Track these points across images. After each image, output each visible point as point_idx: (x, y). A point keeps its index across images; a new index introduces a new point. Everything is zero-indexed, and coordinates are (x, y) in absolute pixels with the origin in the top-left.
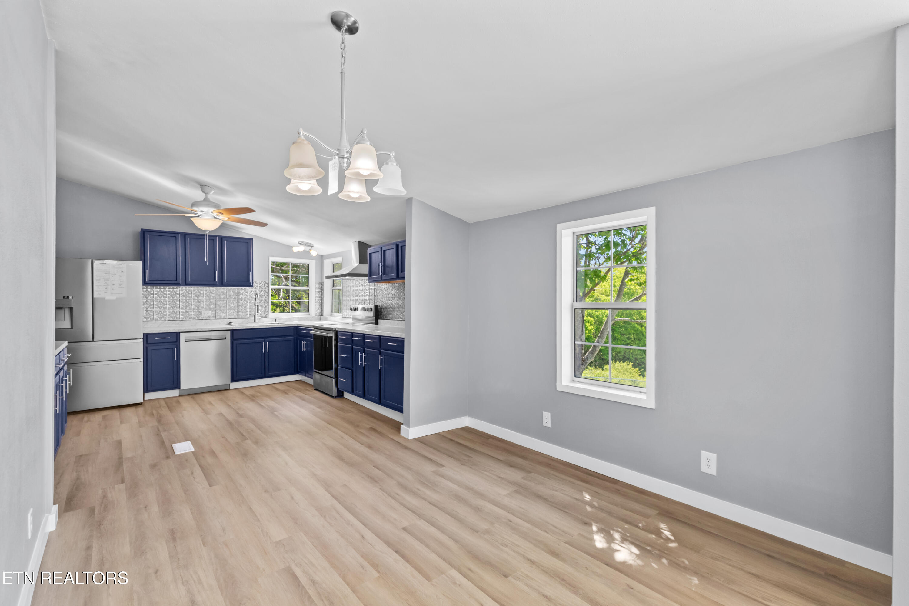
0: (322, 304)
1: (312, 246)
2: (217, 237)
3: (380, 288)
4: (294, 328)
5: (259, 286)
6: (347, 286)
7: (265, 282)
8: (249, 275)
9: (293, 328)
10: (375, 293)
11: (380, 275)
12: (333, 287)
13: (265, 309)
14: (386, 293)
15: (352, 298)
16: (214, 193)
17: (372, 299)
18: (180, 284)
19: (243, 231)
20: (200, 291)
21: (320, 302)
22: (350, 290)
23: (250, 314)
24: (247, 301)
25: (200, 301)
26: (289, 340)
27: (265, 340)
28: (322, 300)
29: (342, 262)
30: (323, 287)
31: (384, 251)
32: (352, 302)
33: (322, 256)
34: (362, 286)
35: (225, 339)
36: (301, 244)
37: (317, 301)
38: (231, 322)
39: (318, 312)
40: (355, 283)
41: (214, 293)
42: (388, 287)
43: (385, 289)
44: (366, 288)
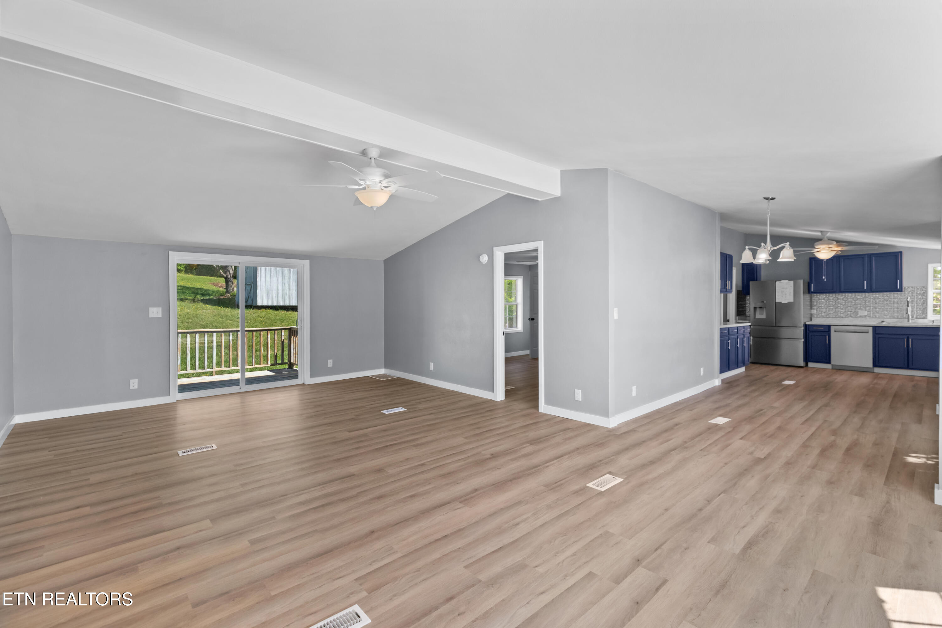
5: (914, 291)
7: (923, 287)
8: (896, 282)
13: (923, 311)
18: (836, 292)
20: (858, 297)
23: (904, 315)
25: (857, 304)
26: (934, 340)
27: (908, 337)
35: (869, 332)
38: (884, 321)
41: (868, 297)
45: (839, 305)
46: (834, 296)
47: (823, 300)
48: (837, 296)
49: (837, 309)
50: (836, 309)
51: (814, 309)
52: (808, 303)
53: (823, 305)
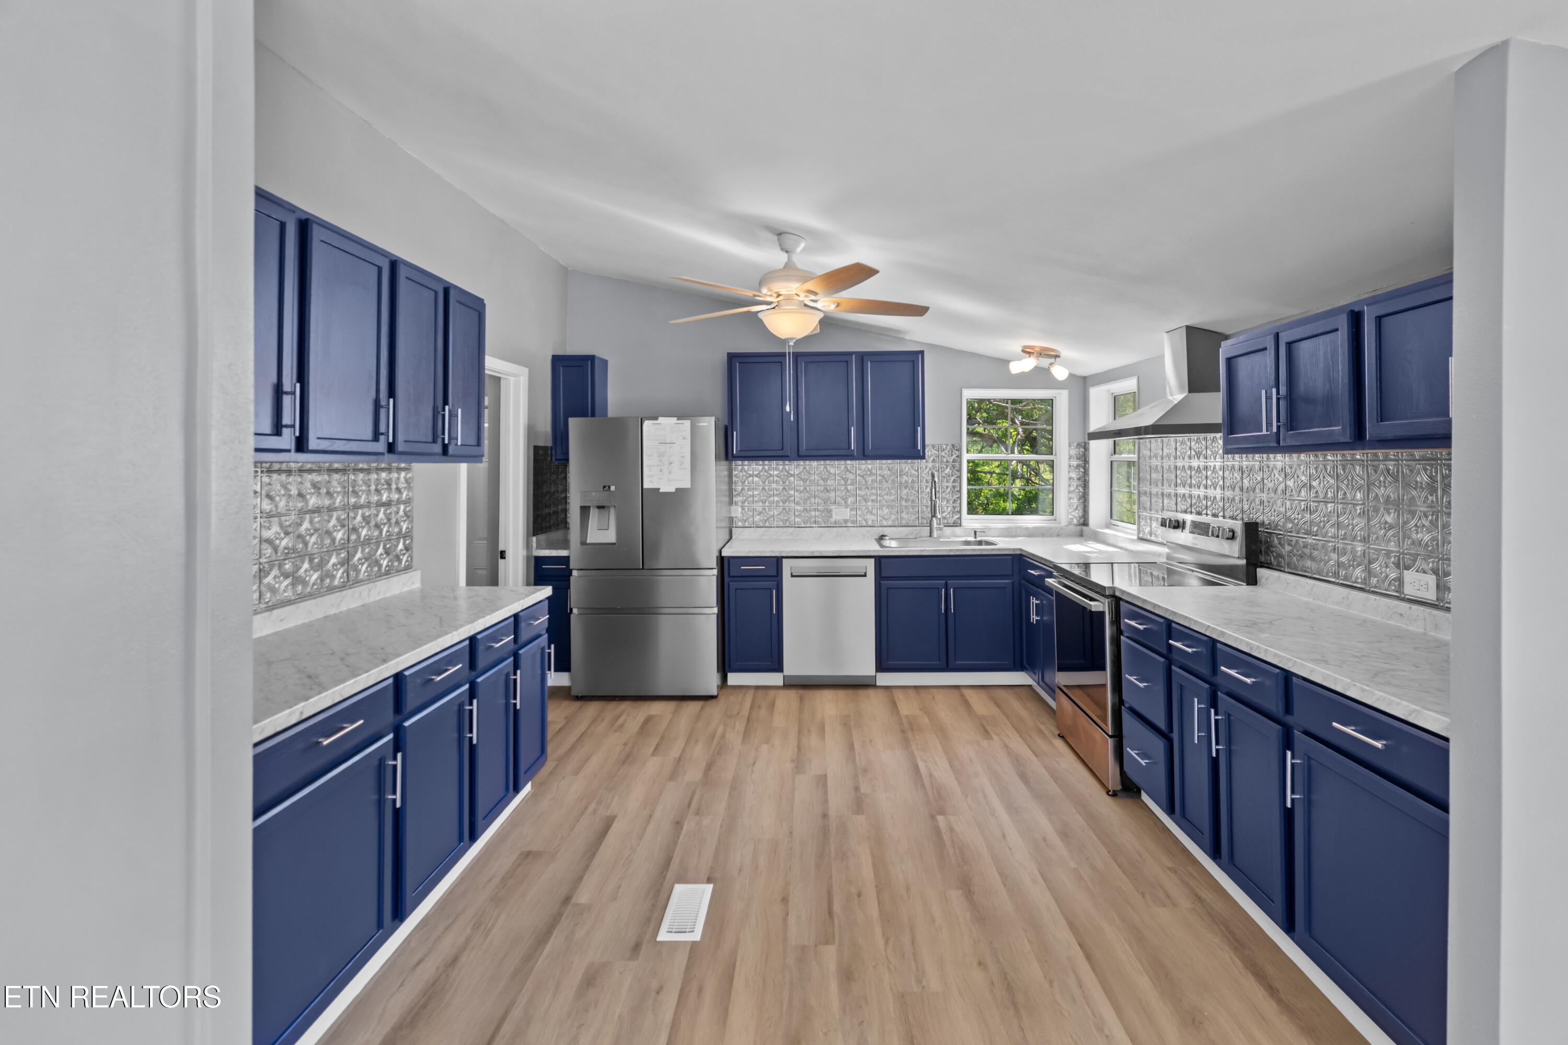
0: (1086, 497)
1: (1057, 356)
2: (854, 356)
3: (1266, 469)
4: (1012, 559)
5: (942, 456)
6: (1152, 454)
7: (953, 445)
8: (915, 432)
9: (1011, 557)
10: (1245, 481)
11: (1275, 430)
12: (1115, 453)
13: (954, 507)
14: (1290, 483)
15: (1167, 490)
16: (804, 249)
17: (1233, 499)
18: (788, 456)
19: (907, 337)
20: (829, 469)
21: (1080, 491)
22: (1159, 467)
23: (922, 518)
24: (917, 489)
25: (829, 489)
26: (1003, 588)
27: (946, 583)
28: (1085, 486)
29: (1136, 390)
30: (1089, 454)
31: (1289, 344)
32: (1165, 502)
33: (1084, 379)
34: (1199, 458)
35: (865, 575)
36: (1029, 353)
37: (1072, 489)
38: (885, 534)
39: (1076, 515)
40: (1174, 446)
41: (854, 472)
42: (1299, 465)
43: (1283, 469)
44: (1212, 464)
45: (792, 492)
46: (781, 467)
47: (756, 479)
48: (787, 467)
49: (787, 504)
50: (784, 502)
51: (736, 503)
52: (725, 487)
53: (756, 493)
